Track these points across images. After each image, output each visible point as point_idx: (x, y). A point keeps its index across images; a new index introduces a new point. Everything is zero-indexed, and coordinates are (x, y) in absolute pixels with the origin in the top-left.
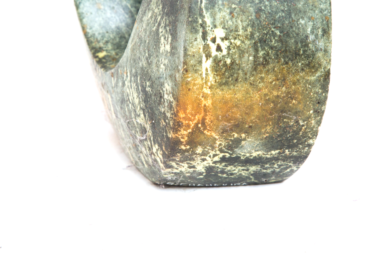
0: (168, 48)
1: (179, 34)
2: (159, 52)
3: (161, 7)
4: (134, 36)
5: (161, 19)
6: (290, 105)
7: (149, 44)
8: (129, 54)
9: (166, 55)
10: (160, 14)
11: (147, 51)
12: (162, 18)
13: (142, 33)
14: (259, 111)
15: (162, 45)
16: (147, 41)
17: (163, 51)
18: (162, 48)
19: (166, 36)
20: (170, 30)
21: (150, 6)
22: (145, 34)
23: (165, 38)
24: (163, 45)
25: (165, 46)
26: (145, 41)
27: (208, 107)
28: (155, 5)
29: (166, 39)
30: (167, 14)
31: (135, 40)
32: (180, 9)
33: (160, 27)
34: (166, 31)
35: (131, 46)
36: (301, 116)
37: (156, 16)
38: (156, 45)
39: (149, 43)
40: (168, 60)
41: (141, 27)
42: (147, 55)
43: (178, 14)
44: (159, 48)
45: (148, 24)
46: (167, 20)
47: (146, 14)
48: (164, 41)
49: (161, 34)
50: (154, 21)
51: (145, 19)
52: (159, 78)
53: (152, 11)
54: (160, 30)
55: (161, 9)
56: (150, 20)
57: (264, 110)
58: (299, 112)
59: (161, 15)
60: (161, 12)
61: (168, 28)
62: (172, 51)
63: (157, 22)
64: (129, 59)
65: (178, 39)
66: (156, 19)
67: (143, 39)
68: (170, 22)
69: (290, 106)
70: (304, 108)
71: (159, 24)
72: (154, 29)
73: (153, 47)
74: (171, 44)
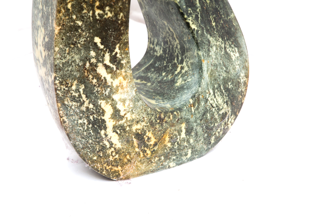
0: (237, 55)
1: (241, 43)
2: (233, 61)
3: (220, 39)
4: (208, 68)
5: (225, 45)
7: (224, 62)
8: (208, 80)
9: (238, 59)
10: (222, 43)
11: (224, 67)
13: (215, 61)
15: (232, 56)
16: (221, 62)
17: (235, 59)
19: (234, 50)
20: (234, 45)
21: (211, 45)
22: (217, 60)
23: (233, 52)
24: (234, 56)
25: (235, 56)
26: (220, 63)
28: (215, 41)
29: (234, 51)
30: (227, 40)
31: (210, 69)
32: (236, 32)
33: (227, 49)
34: (232, 48)
35: (208, 75)
37: (220, 46)
38: (229, 60)
39: (223, 62)
40: (240, 61)
41: (211, 59)
42: (225, 69)
43: (236, 34)
44: (232, 59)
45: (216, 54)
46: (230, 42)
47: (211, 51)
49: (229, 52)
50: (220, 49)
51: (212, 53)
53: (215, 46)
54: (228, 50)
55: (222, 40)
56: (217, 51)
59: (224, 43)
60: (222, 42)
61: (233, 46)
63: (222, 48)
64: (209, 83)
66: (221, 48)
67: (218, 63)
68: (232, 42)
71: (225, 48)
72: (223, 53)
74: (238, 51)
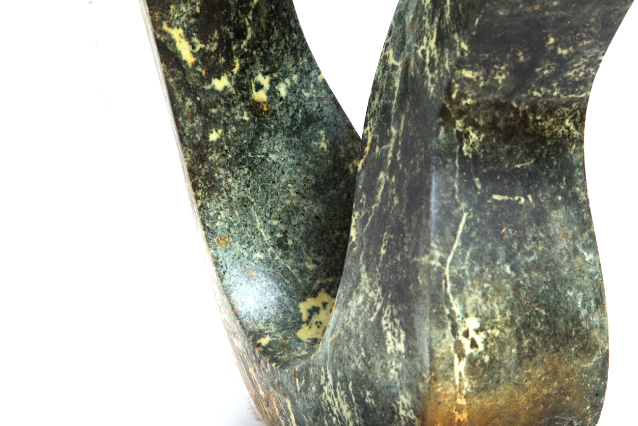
0: (401, 347)
1: (418, 330)
2: (386, 352)
3: (379, 290)
4: (335, 326)
5: (382, 307)
6: (563, 403)
7: (366, 340)
8: (329, 350)
9: (398, 357)
10: (379, 300)
11: (362, 349)
12: (384, 305)
13: (350, 323)
14: (525, 418)
15: (389, 342)
16: (361, 336)
17: (393, 351)
18: (390, 348)
19: (396, 331)
20: (401, 323)
21: (358, 287)
22: (355, 325)
23: (394, 334)
24: (392, 343)
25: (394, 345)
26: (358, 336)
27: (463, 421)
28: (368, 287)
29: (397, 335)
30: (392, 301)
31: (338, 332)
32: (416, 297)
33: (383, 318)
34: (395, 324)
35: (331, 340)
36: (575, 416)
37: (373, 303)
38: (378, 343)
39: (364, 338)
40: (403, 364)
41: (347, 315)
42: (363, 354)
43: (414, 303)
44: (385, 347)
45: (359, 313)
46: (394, 310)
47: (353, 298)
48: (393, 338)
49: (385, 328)
50: (370, 308)
51: (353, 304)
52: (388, 387)
53: (363, 295)
54: (384, 322)
55: (381, 294)
56: (363, 307)
57: (532, 415)
58: (574, 410)
59: (382, 302)
60: (381, 297)
61: (397, 321)
62: (408, 352)
63: (375, 310)
64: (329, 357)
65: (417, 337)
66: (373, 307)
67: (354, 332)
68: (399, 312)
69: (563, 405)
70: (579, 405)
71: (380, 314)
72: (372, 319)
73: (374, 344)
74: (406, 342)
